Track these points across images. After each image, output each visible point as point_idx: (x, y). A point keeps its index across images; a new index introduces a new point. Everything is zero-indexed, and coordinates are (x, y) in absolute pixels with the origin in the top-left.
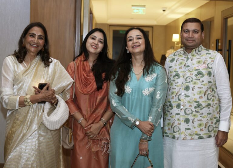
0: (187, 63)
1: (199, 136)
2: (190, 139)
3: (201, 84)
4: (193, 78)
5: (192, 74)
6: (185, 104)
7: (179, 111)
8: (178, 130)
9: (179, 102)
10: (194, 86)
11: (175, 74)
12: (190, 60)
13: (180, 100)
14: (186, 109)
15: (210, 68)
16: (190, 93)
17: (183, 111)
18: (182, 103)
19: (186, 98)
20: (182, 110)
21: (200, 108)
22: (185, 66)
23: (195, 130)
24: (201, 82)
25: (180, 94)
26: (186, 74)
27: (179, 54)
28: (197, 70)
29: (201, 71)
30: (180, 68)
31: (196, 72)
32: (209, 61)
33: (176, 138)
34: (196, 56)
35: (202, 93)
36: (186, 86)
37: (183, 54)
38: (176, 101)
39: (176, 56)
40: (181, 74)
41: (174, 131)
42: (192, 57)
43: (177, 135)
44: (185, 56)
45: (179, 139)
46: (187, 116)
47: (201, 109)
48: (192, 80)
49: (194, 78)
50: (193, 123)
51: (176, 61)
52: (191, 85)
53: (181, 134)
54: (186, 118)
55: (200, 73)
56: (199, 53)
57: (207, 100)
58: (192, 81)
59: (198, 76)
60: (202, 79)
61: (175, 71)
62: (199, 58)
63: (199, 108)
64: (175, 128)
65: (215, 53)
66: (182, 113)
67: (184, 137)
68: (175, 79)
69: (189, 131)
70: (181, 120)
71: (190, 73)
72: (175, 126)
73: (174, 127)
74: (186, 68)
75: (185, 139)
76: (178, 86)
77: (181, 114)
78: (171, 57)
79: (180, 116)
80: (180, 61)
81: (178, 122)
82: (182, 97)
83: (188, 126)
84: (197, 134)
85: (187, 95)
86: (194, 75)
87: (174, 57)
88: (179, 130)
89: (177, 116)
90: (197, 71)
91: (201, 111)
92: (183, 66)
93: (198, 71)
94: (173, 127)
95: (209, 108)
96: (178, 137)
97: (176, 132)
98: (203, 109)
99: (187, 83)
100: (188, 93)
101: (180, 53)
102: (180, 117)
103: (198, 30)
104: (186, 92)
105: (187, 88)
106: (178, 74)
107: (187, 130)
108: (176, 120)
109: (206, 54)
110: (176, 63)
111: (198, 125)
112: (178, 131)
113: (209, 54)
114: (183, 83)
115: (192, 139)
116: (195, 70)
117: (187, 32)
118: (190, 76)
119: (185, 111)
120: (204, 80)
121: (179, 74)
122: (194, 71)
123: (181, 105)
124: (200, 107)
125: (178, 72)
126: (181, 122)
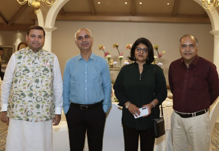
0: (36, 61)
1: (46, 118)
2: (40, 121)
3: (47, 78)
5: (40, 70)
6: (37, 93)
7: (31, 99)
8: (32, 114)
9: (31, 92)
10: (42, 80)
11: (25, 69)
12: (37, 58)
13: (32, 90)
14: (37, 97)
15: (52, 66)
16: (39, 84)
17: (35, 99)
18: (34, 93)
19: (37, 89)
20: (34, 98)
22: (33, 63)
23: (44, 114)
24: (47, 76)
25: (32, 86)
26: (35, 69)
27: (24, 53)
29: (47, 68)
30: (28, 64)
32: (51, 60)
33: (30, 121)
34: (41, 56)
35: (48, 85)
36: (36, 79)
37: (28, 53)
38: (28, 91)
40: (30, 69)
41: (27, 115)
42: (38, 56)
43: (30, 118)
44: (31, 55)
45: (33, 121)
46: (38, 103)
47: (47, 98)
49: (42, 73)
50: (42, 108)
52: (40, 79)
53: (34, 117)
54: (37, 105)
56: (42, 53)
57: (51, 91)
58: (40, 75)
59: (44, 71)
61: (25, 67)
62: (43, 58)
63: (46, 96)
64: (29, 112)
65: (53, 54)
66: (34, 100)
67: (36, 119)
68: (25, 73)
69: (39, 115)
70: (34, 106)
71: (38, 69)
72: (28, 111)
73: (27, 112)
74: (35, 64)
75: (37, 121)
76: (28, 79)
77: (33, 101)
78: (17, 54)
80: (27, 58)
81: (31, 108)
82: (34, 88)
83: (39, 110)
84: (45, 117)
85: (37, 86)
86: (41, 71)
87: (20, 55)
89: (29, 103)
92: (31, 62)
93: (44, 68)
94: (27, 111)
95: (52, 97)
96: (32, 120)
97: (29, 116)
98: (49, 97)
99: (37, 77)
100: (38, 85)
101: (26, 52)
102: (33, 104)
103: (42, 36)
104: (37, 84)
105: (37, 81)
106: (28, 69)
107: (38, 114)
108: (29, 106)
109: (47, 55)
110: (23, 59)
111: (45, 109)
112: (31, 115)
113: (50, 54)
114: (33, 77)
115: (42, 121)
116: (42, 67)
117: (33, 36)
118: (39, 71)
119: (36, 99)
120: (49, 75)
122: (41, 67)
123: (33, 94)
125: (27, 67)
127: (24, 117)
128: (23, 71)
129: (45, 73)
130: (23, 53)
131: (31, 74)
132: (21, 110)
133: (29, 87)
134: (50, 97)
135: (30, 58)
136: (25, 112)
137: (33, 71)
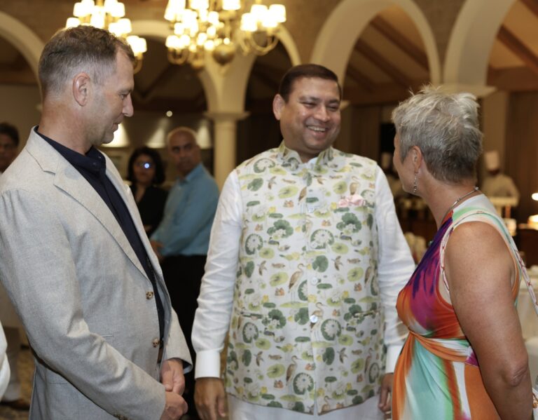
0: (311, 190)
1: (354, 397)
2: (336, 407)
3: (356, 251)
4: (334, 235)
5: (329, 224)
6: (322, 307)
7: (305, 329)
8: (310, 384)
9: (303, 304)
10: (340, 257)
11: (275, 224)
12: (315, 181)
13: (306, 299)
14: (326, 321)
15: (371, 206)
16: (330, 275)
17: (317, 329)
18: (311, 307)
19: (322, 291)
20: (315, 327)
21: (357, 317)
22: (303, 200)
23: (346, 380)
24: (354, 245)
25: (305, 282)
26: (311, 222)
27: (271, 167)
28: (341, 210)
29: (353, 215)
30: (285, 205)
31: (338, 217)
32: (364, 184)
33: (307, 410)
34: (326, 171)
35: (359, 275)
36: (318, 258)
37: (283, 165)
38: (292, 303)
39: (263, 171)
40: (293, 223)
41: (296, 390)
42: (317, 174)
43: (307, 401)
46: (330, 344)
47: (359, 322)
48: (330, 238)
49: (336, 232)
50: (341, 360)
51: (270, 187)
52: (330, 254)
54: (327, 349)
55: (350, 220)
56: (330, 163)
57: (371, 295)
58: (331, 242)
59: (345, 226)
60: (356, 237)
61: (273, 216)
62: (337, 178)
63: (355, 317)
64: (300, 380)
65: (371, 163)
66: (316, 335)
67: (325, 403)
68: (276, 237)
69: (333, 385)
70: (315, 356)
71: (321, 219)
72: (298, 376)
73: (296, 379)
74: (309, 204)
75: (326, 409)
76: (289, 258)
77: (313, 338)
78: (247, 176)
79: (312, 344)
80: (280, 185)
81: (307, 362)
82: (310, 290)
83: (331, 369)
84: (351, 393)
85: (323, 282)
86: (334, 225)
87: (258, 176)
88: (313, 386)
89: (300, 344)
90: (340, 214)
91: (359, 325)
92: (295, 198)
93: (344, 213)
94: (293, 377)
95: (374, 317)
96: (313, 406)
97: (303, 393)
98: (363, 319)
99: (319, 248)
100: (325, 277)
101: (274, 163)
102: (311, 349)
104: (321, 275)
105: (321, 264)
106: (285, 221)
107: (329, 384)
108: (299, 356)
109: (350, 166)
110: (269, 190)
111: (352, 365)
112: (310, 388)
113: (358, 165)
114: (304, 249)
115: (341, 406)
116: (336, 211)
118: (324, 228)
119: (323, 330)
120: (361, 239)
121: (288, 224)
122: (333, 212)
123: (310, 313)
124: (356, 314)
125: (281, 216)
126: (316, 361)
127: (284, 397)
128: (271, 231)
129: (347, 232)
130: (265, 168)
131: (296, 241)
132: (276, 371)
133: (293, 287)
134: (366, 317)
135: (290, 182)
136: (288, 378)
137: (304, 229)
